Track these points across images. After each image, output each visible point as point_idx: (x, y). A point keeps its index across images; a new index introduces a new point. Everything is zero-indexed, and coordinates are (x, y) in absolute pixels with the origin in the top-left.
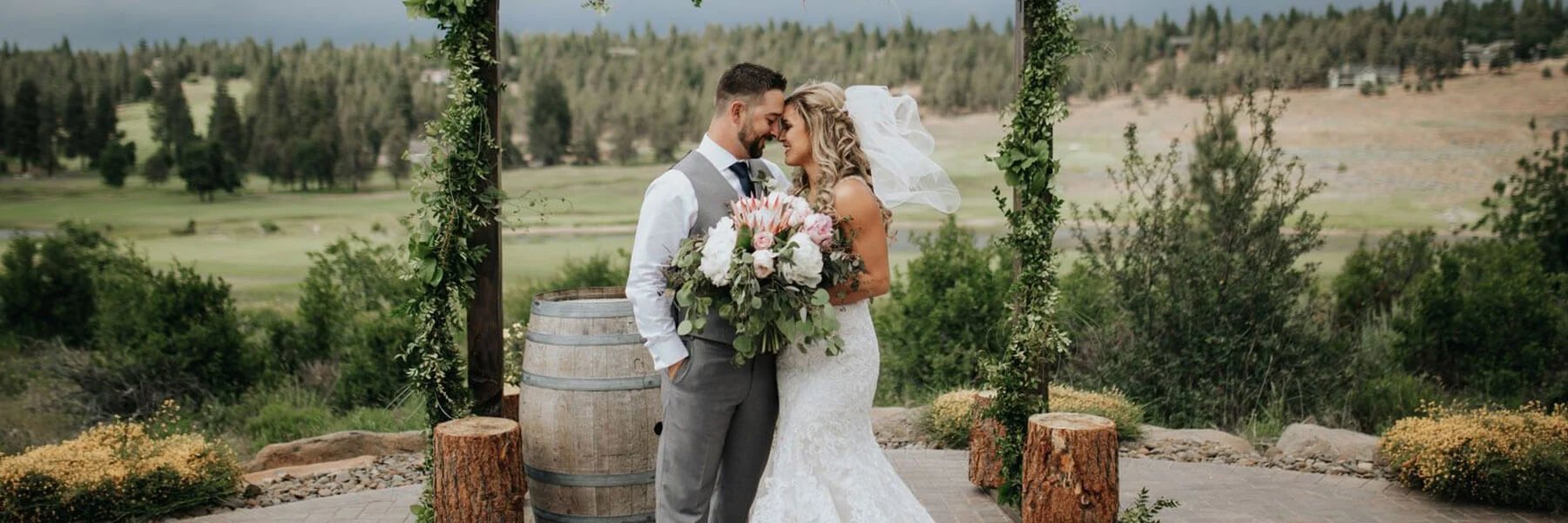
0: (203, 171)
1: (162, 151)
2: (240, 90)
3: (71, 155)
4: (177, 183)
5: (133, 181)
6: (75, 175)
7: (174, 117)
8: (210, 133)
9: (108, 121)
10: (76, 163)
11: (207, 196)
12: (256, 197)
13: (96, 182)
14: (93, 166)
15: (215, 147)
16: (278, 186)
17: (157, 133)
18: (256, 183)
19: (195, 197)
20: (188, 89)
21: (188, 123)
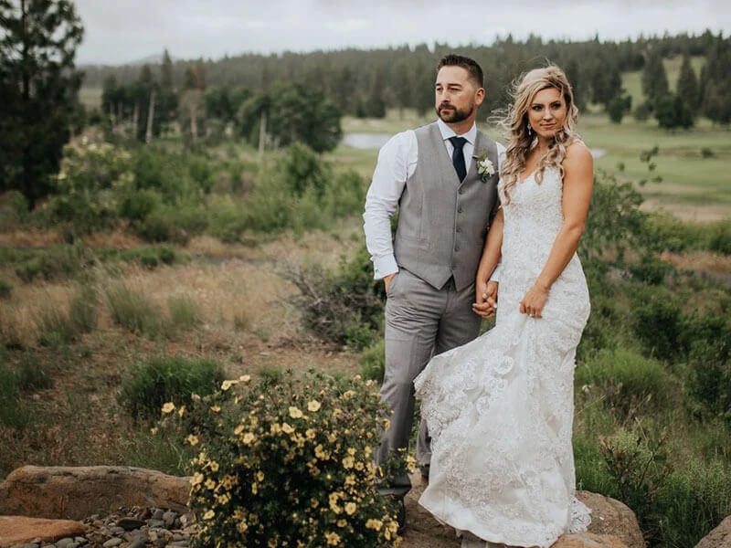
0: (669, 115)
1: (647, 102)
2: (697, 64)
3: (595, 102)
4: (653, 122)
5: (627, 120)
6: (596, 115)
7: (655, 82)
8: (678, 91)
9: (616, 83)
10: (597, 108)
11: (671, 130)
12: (703, 132)
13: (605, 120)
14: (606, 110)
15: (679, 100)
16: (718, 126)
17: (646, 91)
18: (703, 123)
19: (663, 130)
20: (667, 63)
21: (666, 84)
